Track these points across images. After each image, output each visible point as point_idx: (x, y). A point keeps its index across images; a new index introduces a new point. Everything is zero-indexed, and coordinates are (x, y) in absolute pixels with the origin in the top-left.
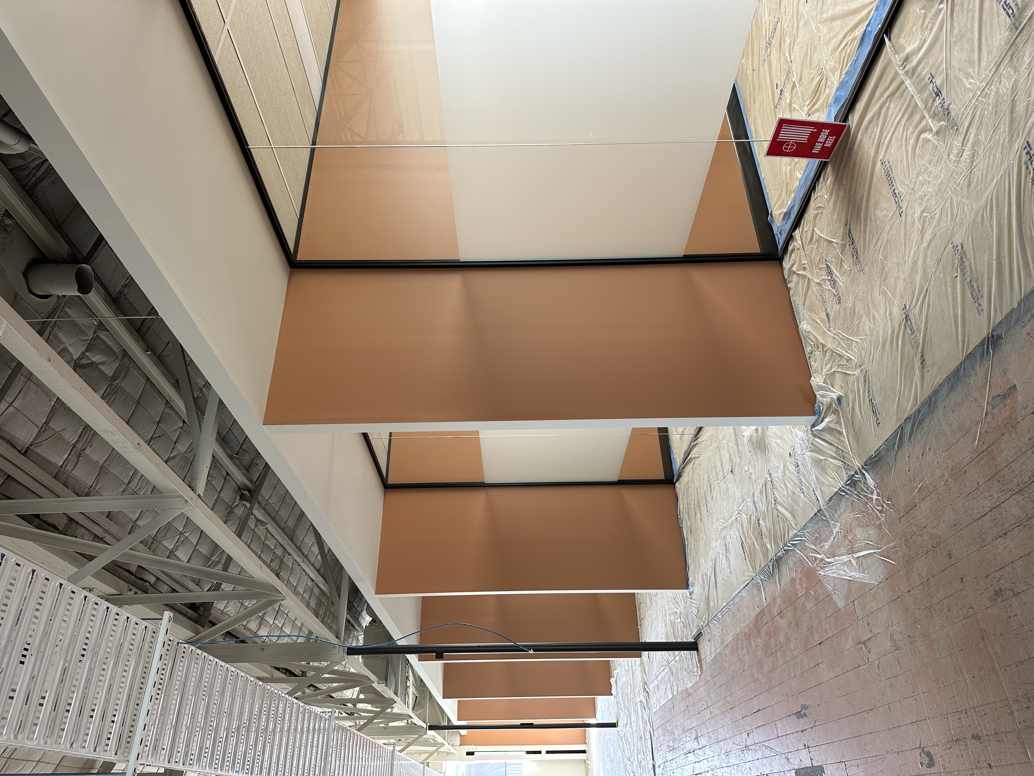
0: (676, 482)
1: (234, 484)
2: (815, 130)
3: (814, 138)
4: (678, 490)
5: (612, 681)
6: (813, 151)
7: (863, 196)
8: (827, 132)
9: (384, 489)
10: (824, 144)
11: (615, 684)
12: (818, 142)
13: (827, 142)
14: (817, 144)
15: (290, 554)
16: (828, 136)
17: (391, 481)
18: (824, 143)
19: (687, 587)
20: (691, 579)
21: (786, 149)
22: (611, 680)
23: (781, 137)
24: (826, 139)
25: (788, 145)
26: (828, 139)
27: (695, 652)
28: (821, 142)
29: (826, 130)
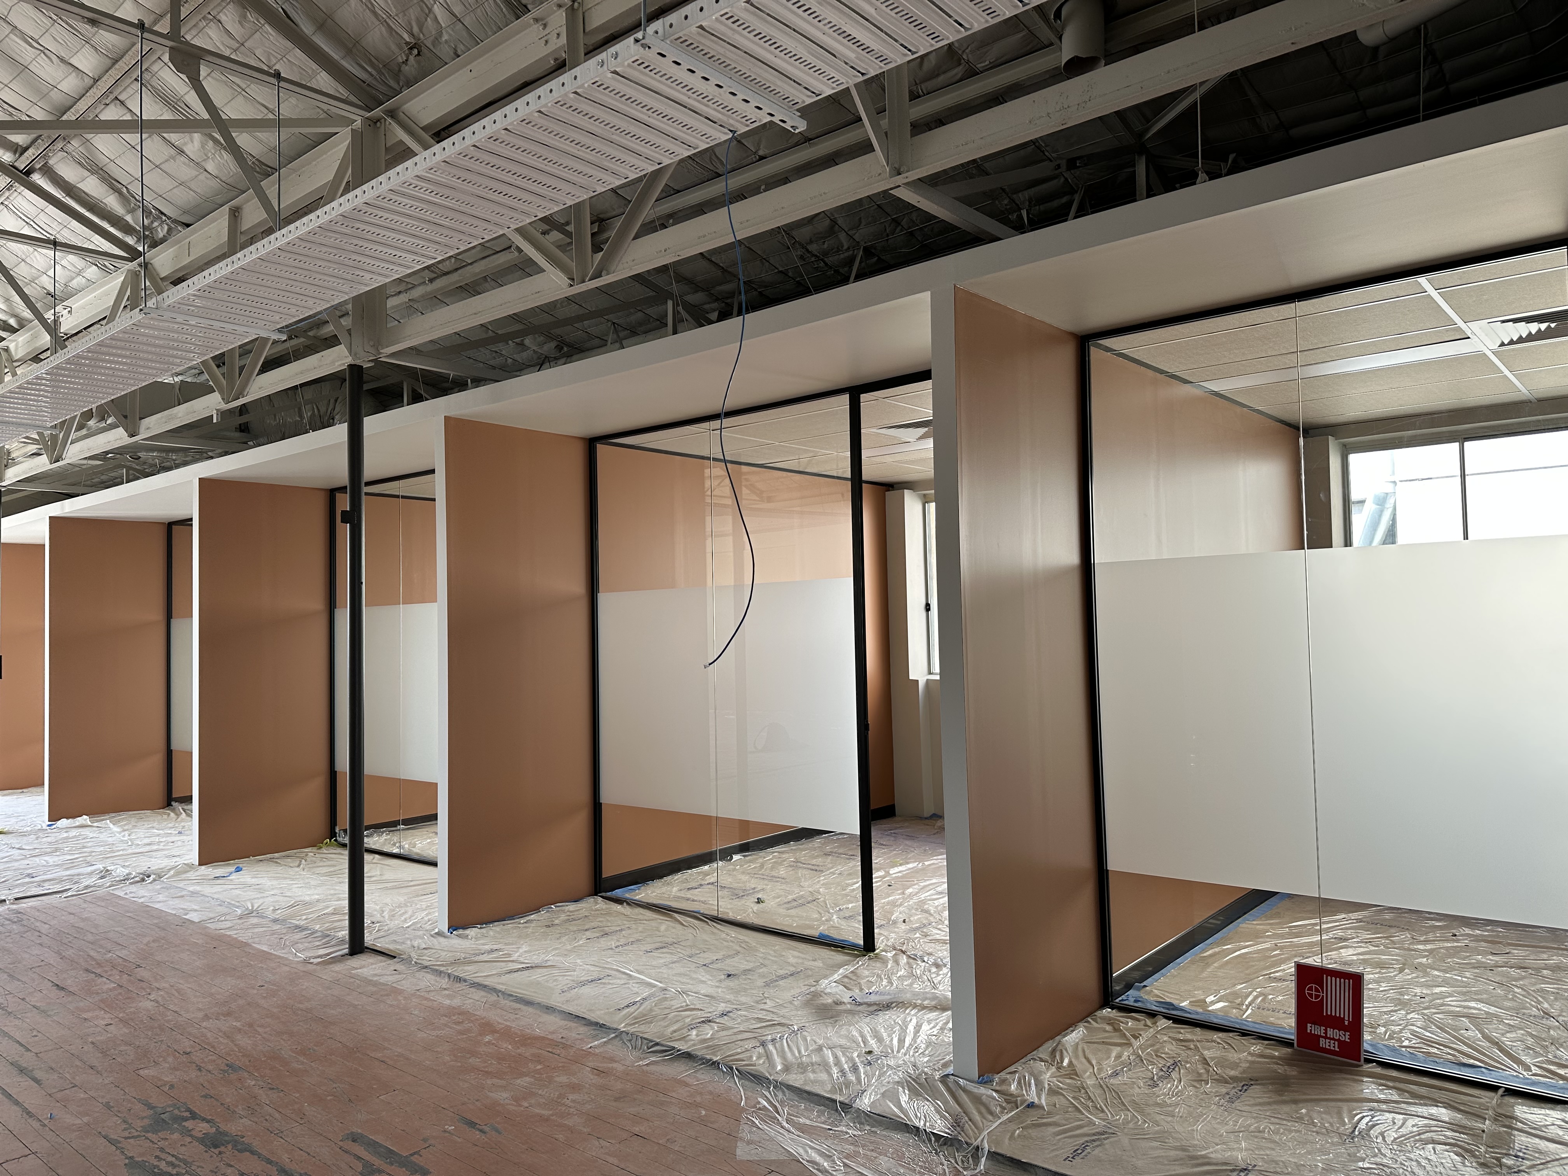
0: (601, 896)
1: (614, 213)
2: (1346, 1023)
3: (1336, 1022)
4: (591, 900)
5: (84, 819)
6: (1309, 1025)
7: (1309, 1095)
8: (1346, 1037)
9: (588, 437)
10: (1323, 1037)
11: (77, 824)
12: (1326, 1030)
13: (1328, 1041)
14: (1323, 1028)
15: (431, 280)
16: (1339, 1040)
17: (602, 450)
18: (1326, 1037)
19: (453, 927)
20: (472, 932)
21: (1310, 989)
22: (85, 817)
23: (1329, 980)
24: (1333, 1039)
25: (1317, 990)
26: (1332, 1042)
27: (346, 951)
28: (1326, 1033)
29: (1347, 1037)
